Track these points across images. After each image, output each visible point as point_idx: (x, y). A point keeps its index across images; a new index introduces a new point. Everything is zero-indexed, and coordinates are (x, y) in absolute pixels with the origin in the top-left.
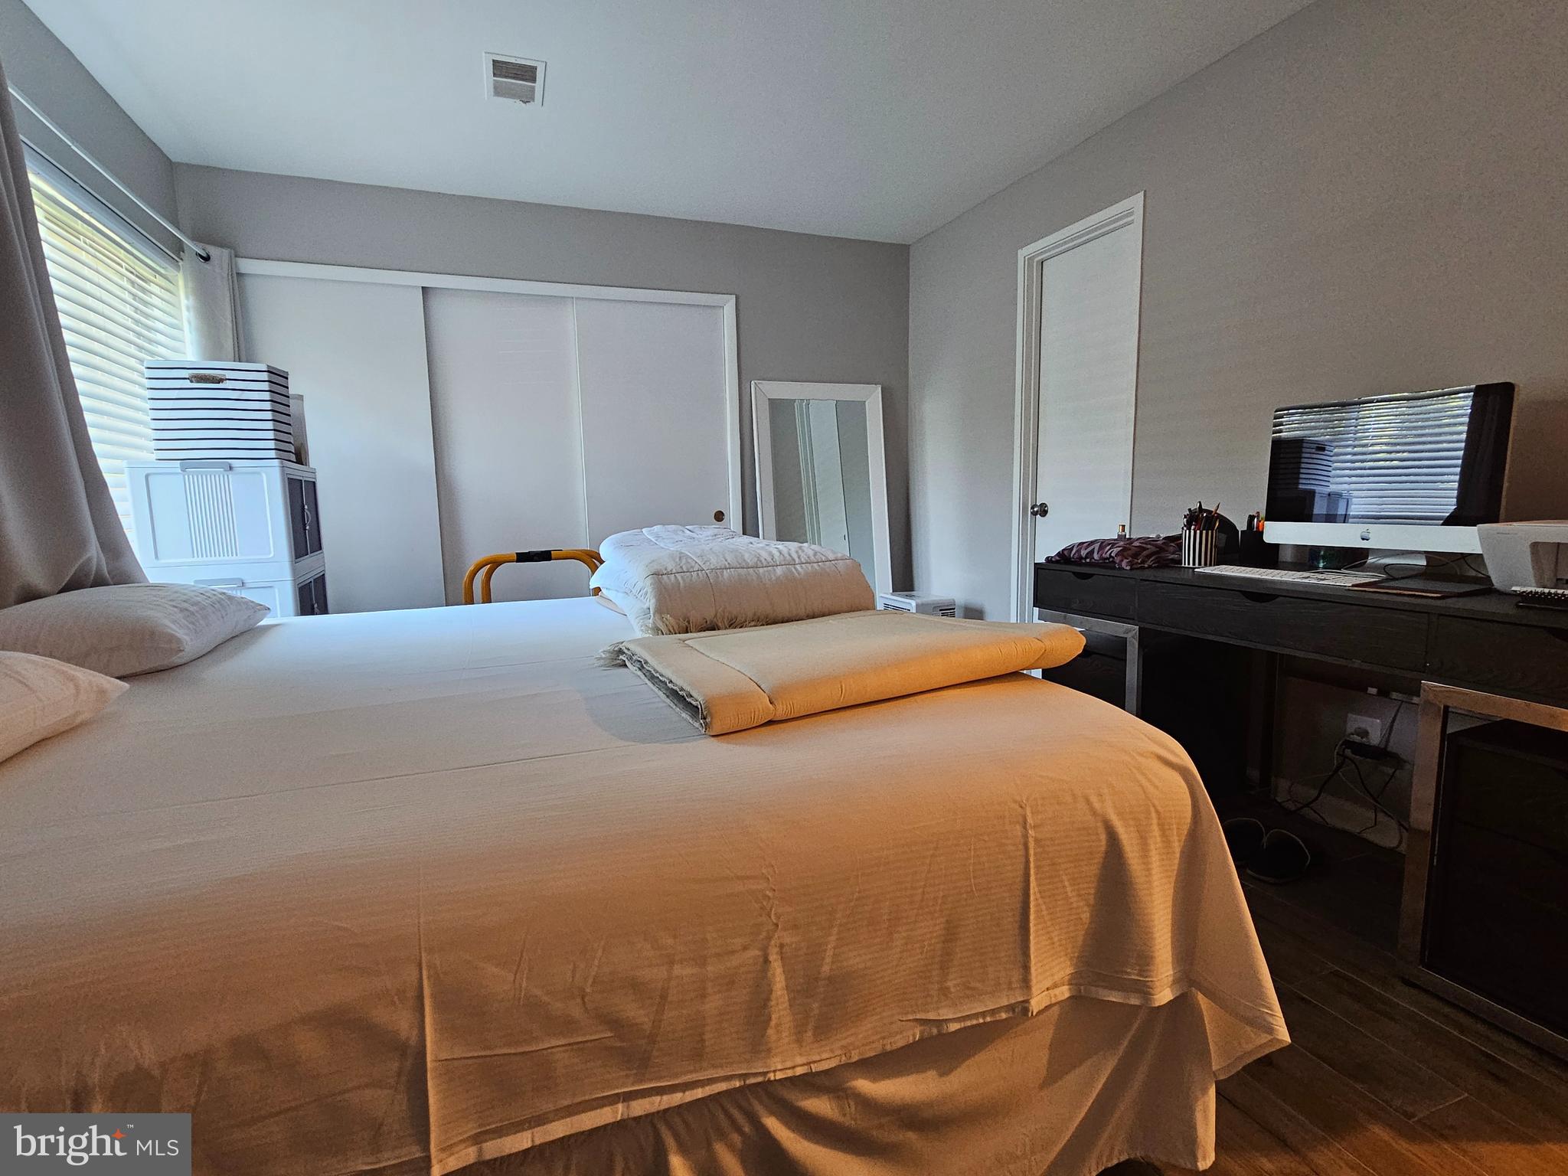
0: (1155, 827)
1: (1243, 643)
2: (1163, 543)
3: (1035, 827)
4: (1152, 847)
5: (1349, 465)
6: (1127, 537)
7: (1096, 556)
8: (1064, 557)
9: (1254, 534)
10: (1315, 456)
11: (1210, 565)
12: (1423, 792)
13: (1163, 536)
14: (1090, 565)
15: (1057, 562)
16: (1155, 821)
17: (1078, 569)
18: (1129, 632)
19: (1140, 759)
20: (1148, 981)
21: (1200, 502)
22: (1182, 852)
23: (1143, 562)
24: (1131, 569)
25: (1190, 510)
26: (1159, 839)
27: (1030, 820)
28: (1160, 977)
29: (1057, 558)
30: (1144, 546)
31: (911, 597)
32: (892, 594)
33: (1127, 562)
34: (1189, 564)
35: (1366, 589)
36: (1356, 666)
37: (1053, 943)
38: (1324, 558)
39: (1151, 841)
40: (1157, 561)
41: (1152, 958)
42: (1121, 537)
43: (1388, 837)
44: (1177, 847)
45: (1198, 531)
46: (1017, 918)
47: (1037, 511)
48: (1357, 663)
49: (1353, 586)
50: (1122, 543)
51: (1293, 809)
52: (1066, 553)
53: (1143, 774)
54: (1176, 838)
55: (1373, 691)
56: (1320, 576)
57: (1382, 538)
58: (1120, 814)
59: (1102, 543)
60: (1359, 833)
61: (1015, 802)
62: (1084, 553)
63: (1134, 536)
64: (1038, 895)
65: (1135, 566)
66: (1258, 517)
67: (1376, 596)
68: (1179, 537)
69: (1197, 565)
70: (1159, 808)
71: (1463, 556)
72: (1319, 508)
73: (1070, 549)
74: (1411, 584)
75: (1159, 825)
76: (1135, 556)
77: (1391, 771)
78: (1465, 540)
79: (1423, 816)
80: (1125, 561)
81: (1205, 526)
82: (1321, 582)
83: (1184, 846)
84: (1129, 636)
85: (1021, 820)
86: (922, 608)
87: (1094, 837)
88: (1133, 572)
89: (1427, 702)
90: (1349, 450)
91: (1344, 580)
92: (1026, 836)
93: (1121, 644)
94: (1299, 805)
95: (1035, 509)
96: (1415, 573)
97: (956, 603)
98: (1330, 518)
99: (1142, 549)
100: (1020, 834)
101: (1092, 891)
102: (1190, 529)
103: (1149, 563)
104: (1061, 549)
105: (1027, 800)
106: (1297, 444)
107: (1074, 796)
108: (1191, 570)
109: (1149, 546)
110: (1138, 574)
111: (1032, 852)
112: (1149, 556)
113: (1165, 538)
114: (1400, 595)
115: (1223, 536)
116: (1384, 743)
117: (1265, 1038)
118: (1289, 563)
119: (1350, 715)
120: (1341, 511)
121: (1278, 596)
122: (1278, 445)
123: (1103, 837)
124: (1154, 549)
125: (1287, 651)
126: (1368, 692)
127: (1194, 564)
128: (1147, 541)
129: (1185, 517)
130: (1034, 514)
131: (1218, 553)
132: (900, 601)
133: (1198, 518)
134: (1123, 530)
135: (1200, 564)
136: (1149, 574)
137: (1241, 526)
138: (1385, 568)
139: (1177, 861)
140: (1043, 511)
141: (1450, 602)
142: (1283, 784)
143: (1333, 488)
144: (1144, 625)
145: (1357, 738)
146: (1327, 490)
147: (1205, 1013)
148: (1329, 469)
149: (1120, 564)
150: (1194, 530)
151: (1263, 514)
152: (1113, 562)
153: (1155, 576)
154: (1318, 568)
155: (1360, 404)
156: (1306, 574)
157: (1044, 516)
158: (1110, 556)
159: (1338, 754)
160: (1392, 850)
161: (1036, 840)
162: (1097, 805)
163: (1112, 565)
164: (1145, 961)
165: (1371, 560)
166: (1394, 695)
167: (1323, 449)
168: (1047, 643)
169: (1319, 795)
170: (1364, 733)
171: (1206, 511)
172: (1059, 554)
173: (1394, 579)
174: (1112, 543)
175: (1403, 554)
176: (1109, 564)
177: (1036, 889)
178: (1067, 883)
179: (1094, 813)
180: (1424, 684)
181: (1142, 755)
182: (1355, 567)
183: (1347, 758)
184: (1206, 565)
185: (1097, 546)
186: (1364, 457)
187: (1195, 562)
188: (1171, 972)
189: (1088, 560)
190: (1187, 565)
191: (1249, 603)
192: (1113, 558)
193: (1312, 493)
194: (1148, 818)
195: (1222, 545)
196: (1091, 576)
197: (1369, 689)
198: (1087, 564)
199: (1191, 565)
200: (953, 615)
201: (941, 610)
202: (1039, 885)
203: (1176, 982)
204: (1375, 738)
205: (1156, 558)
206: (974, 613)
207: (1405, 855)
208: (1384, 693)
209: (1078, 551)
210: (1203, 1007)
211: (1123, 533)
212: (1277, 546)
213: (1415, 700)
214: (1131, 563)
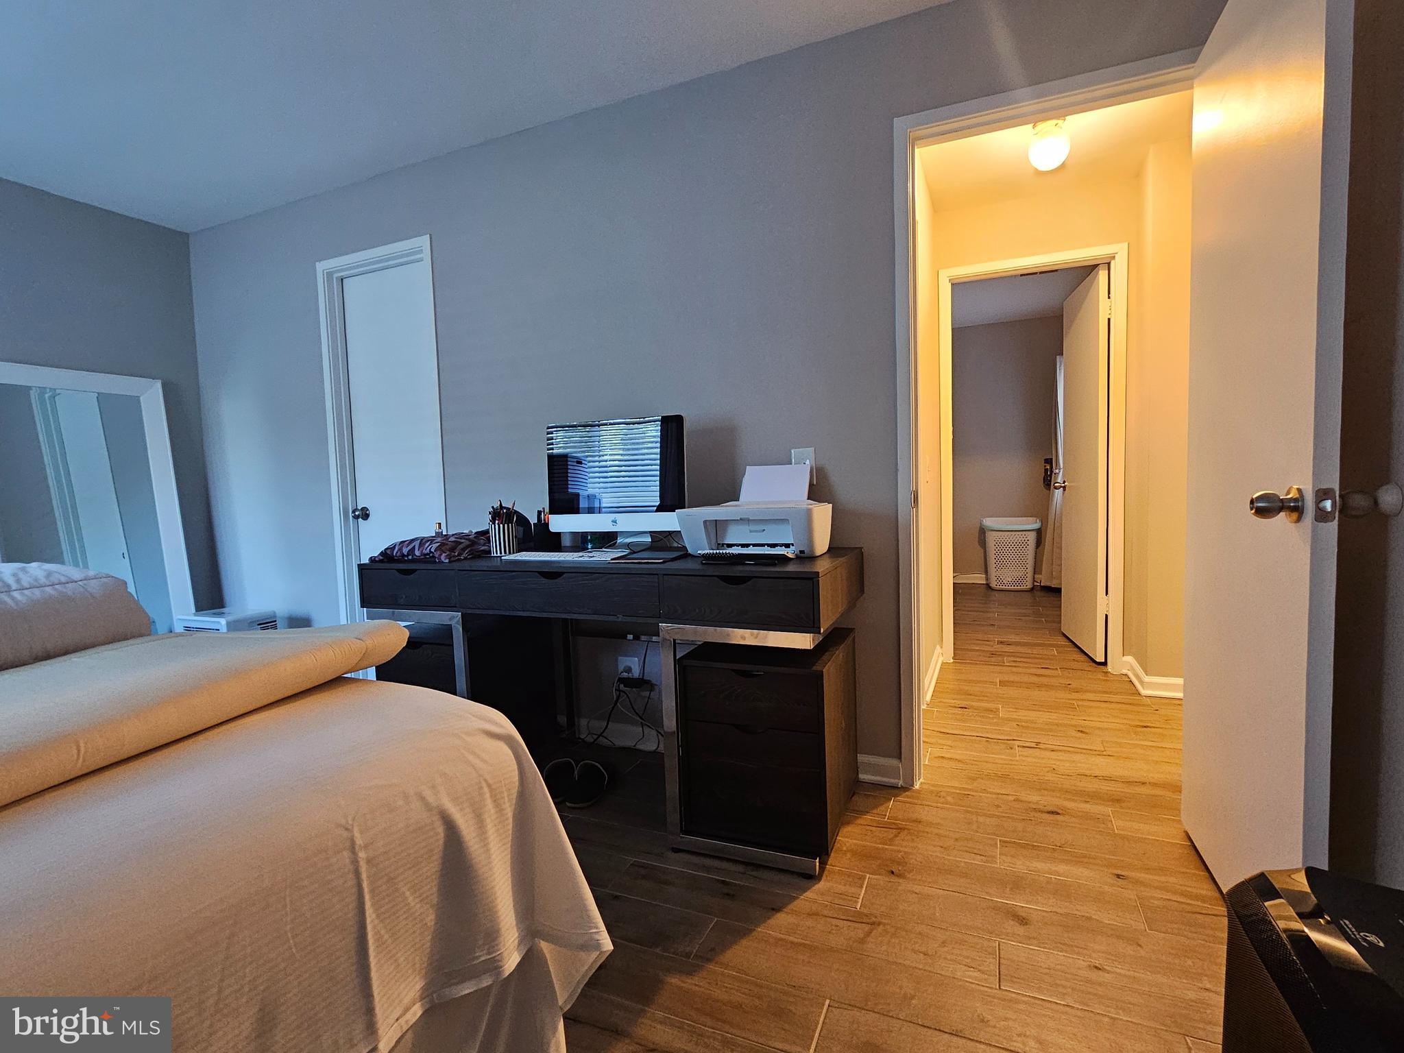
0: (489, 802)
1: (545, 615)
2: (475, 537)
3: (366, 846)
4: (488, 820)
5: (597, 474)
6: (444, 533)
7: (417, 553)
8: (387, 556)
9: (543, 526)
10: (576, 468)
11: (514, 553)
12: (669, 704)
13: (474, 531)
14: (413, 561)
15: (381, 561)
16: (488, 795)
17: (402, 566)
18: (452, 618)
19: (469, 739)
20: (495, 957)
21: (500, 501)
22: (514, 817)
23: (460, 554)
24: (450, 562)
25: (493, 507)
26: (493, 811)
27: (359, 841)
28: (507, 945)
29: (381, 558)
30: (459, 540)
31: (221, 615)
32: (195, 615)
33: (447, 556)
34: (497, 554)
35: (620, 561)
36: (620, 620)
37: (399, 965)
38: (591, 541)
39: (486, 816)
40: (471, 553)
41: (498, 931)
42: (439, 534)
43: (650, 744)
44: (509, 812)
45: (501, 525)
46: (354, 960)
47: (359, 515)
48: (621, 618)
49: (612, 560)
50: (439, 539)
51: (592, 740)
52: (388, 552)
53: (474, 753)
54: (507, 805)
55: (630, 637)
56: (590, 555)
57: (624, 523)
58: (455, 800)
59: (422, 540)
60: (635, 746)
61: (339, 826)
62: (405, 551)
63: (450, 533)
64: (376, 922)
65: (452, 559)
66: (544, 511)
67: (627, 566)
68: (487, 532)
69: (503, 554)
70: (490, 782)
71: (670, 533)
72: (583, 504)
73: (392, 548)
74: (645, 554)
75: (491, 796)
76: (452, 549)
77: (647, 693)
78: (668, 522)
79: (670, 722)
80: (444, 555)
81: (505, 521)
82: (591, 559)
83: (515, 809)
84: (453, 623)
85: (348, 844)
86: (234, 626)
87: (432, 833)
88: (451, 564)
89: (665, 639)
90: (597, 464)
91: (604, 556)
92: (355, 862)
93: (448, 630)
94: (595, 737)
95: (357, 513)
96: (645, 547)
97: (277, 615)
98: (591, 510)
99: (457, 543)
100: (347, 861)
101: (435, 889)
102: (494, 524)
103: (465, 555)
104: (383, 549)
105: (354, 819)
106: (565, 457)
107: (406, 797)
108: (499, 558)
109: (463, 541)
110: (456, 566)
111: (364, 876)
112: (463, 549)
113: (476, 533)
114: (639, 563)
115: (521, 529)
116: (641, 675)
117: (594, 955)
118: (568, 547)
119: (620, 658)
120: (597, 505)
121: (563, 573)
122: (552, 459)
123: (440, 830)
124: (468, 543)
125: (575, 616)
126: (628, 638)
127: (501, 553)
128: (461, 536)
129: (490, 513)
130: (356, 517)
131: (519, 544)
132: (206, 620)
133: (501, 515)
134: (440, 528)
135: (505, 553)
136: (467, 565)
137: (533, 520)
138: (628, 545)
139: (510, 826)
140: (365, 514)
141: (668, 565)
142: (584, 722)
143: (590, 491)
144: (464, 611)
145: (625, 675)
146: (586, 493)
147: (548, 956)
148: (586, 477)
149: (440, 559)
150: (498, 524)
151: (547, 510)
152: (433, 557)
153: (471, 566)
154: (588, 549)
155: (599, 426)
156: (581, 554)
157: (366, 520)
158: (431, 552)
159: (616, 690)
160: (655, 752)
161: (369, 861)
162: (431, 799)
163: (433, 559)
164: (492, 937)
165: (619, 540)
166: (643, 638)
167: (581, 463)
168: (369, 642)
169: (608, 724)
170: (629, 670)
171: (505, 508)
172: (382, 554)
173: (635, 553)
174: (431, 540)
175: (636, 535)
176: (430, 559)
177: (374, 916)
178: (408, 893)
179: (428, 806)
180: (662, 626)
181: (468, 734)
182: (610, 546)
183: (622, 691)
184: (510, 553)
185: (417, 543)
186: (606, 469)
187: (502, 551)
188: (517, 935)
189: (410, 557)
190: (495, 555)
191: (544, 580)
192: (432, 552)
193: (578, 495)
194: (481, 795)
195: (521, 535)
196: (413, 571)
197: (628, 635)
198: (409, 561)
199: (499, 555)
200: (275, 627)
201: (259, 625)
202: (376, 910)
203: (521, 942)
204: (636, 673)
205: (469, 551)
206: (300, 622)
207: (663, 754)
208: (637, 638)
209: (400, 549)
210: (545, 951)
211: (440, 530)
212: (559, 534)
213: (654, 639)
214: (449, 557)
